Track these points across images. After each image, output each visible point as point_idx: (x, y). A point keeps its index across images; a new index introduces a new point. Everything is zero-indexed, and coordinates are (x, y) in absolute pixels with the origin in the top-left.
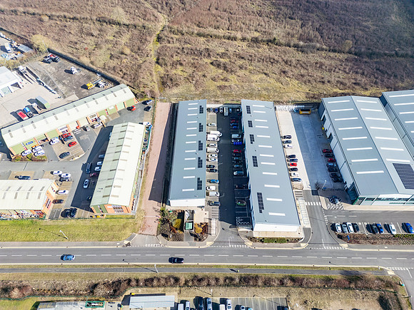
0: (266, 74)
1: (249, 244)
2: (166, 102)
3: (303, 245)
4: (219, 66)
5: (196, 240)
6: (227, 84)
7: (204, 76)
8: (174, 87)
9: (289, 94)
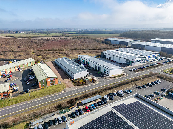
0: (79, 54)
3: (127, 75)
4: (62, 54)
5: (92, 83)
6: (69, 56)
7: (59, 56)
8: (50, 59)
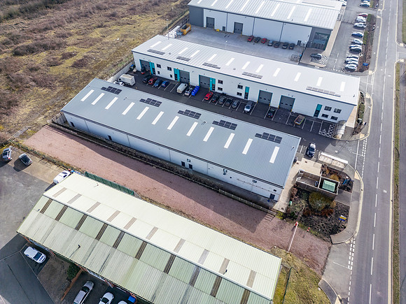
0: (99, 27)
1: (361, 136)
2: (35, 131)
3: (368, 96)
4: (31, 50)
5: (349, 190)
6: (79, 57)
7: (32, 70)
8: (15, 108)
9: (151, 27)
